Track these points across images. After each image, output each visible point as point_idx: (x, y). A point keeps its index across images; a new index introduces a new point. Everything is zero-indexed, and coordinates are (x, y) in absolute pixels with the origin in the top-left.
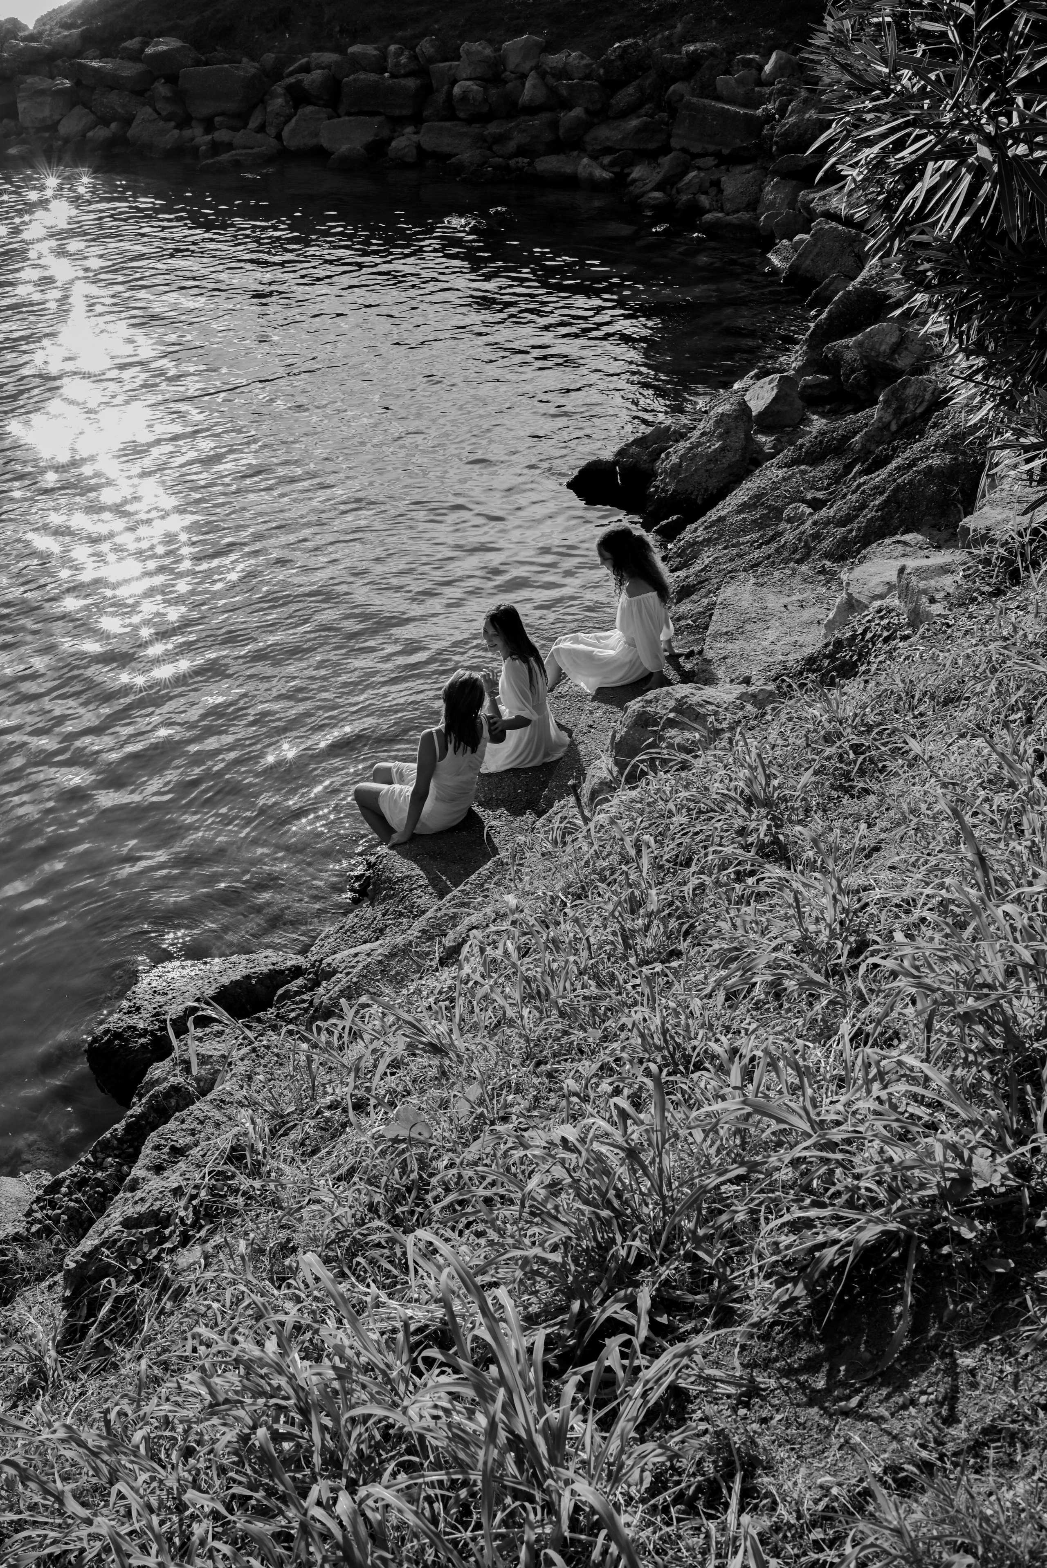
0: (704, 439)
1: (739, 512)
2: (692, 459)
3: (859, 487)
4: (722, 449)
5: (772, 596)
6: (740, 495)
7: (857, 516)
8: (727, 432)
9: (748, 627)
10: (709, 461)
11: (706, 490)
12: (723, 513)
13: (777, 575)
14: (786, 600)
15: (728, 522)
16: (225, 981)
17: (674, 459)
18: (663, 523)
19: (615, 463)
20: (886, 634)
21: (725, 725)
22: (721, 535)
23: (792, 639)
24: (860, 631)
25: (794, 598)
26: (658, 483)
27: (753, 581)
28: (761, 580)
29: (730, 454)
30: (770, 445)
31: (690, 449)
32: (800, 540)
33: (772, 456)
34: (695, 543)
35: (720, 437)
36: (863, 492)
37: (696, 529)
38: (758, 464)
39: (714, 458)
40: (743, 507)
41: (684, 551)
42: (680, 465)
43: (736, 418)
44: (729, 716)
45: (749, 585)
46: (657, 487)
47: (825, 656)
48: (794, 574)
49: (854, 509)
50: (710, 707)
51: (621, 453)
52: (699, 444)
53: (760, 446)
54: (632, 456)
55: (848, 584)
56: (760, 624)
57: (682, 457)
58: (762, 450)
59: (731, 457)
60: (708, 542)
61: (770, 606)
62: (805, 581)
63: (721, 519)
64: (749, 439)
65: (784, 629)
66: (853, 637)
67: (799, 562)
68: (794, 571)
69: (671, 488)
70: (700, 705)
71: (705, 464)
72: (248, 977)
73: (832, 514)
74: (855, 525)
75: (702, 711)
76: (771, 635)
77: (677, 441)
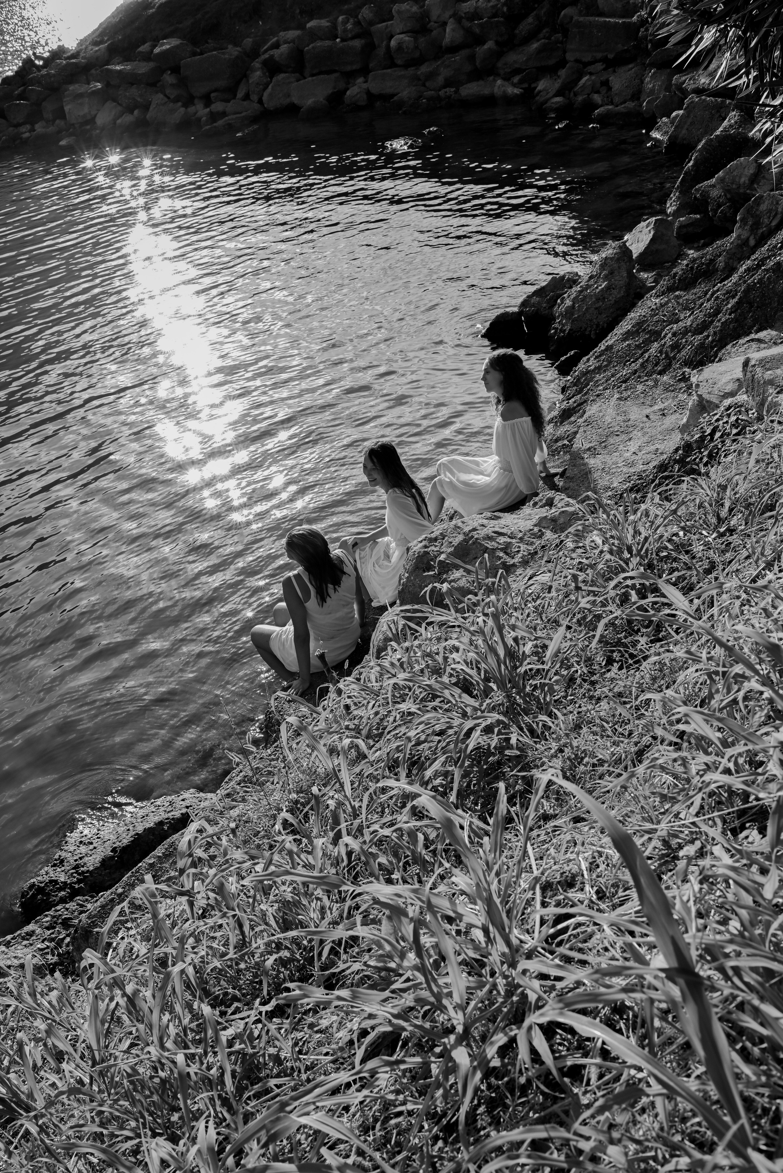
0: (592, 282)
1: (624, 340)
2: (583, 300)
3: (712, 295)
4: (608, 288)
5: (635, 408)
6: (625, 326)
7: (712, 321)
8: (611, 273)
9: (611, 440)
10: (598, 300)
11: (598, 325)
12: (610, 343)
13: (640, 387)
14: (648, 411)
15: (615, 350)
17: (568, 303)
18: (563, 359)
19: (520, 313)
20: (734, 431)
21: (517, 559)
22: (610, 362)
23: (653, 448)
24: (708, 431)
25: (656, 408)
26: (556, 325)
27: (617, 396)
28: (625, 394)
29: (615, 292)
30: (651, 280)
31: (581, 292)
32: (661, 352)
33: (653, 288)
34: (588, 372)
35: (606, 278)
36: (717, 297)
37: (588, 360)
38: (640, 296)
39: (601, 297)
40: (628, 335)
41: (578, 380)
42: (573, 306)
43: (618, 260)
44: (523, 547)
45: (613, 401)
46: (556, 329)
47: (676, 461)
48: (656, 385)
49: (710, 315)
50: (502, 540)
51: (524, 304)
52: (588, 287)
53: (643, 282)
54: (533, 305)
55: (698, 386)
56: (623, 437)
57: (574, 300)
58: (644, 285)
59: (616, 294)
60: (599, 369)
61: (632, 418)
62: (666, 390)
63: (609, 348)
64: (631, 275)
65: (646, 439)
66: (702, 438)
67: (661, 373)
68: (656, 381)
69: (568, 328)
70: (489, 538)
71: (594, 303)
73: (689, 324)
74: (711, 330)
75: (490, 545)
76: (633, 446)
77: (571, 287)
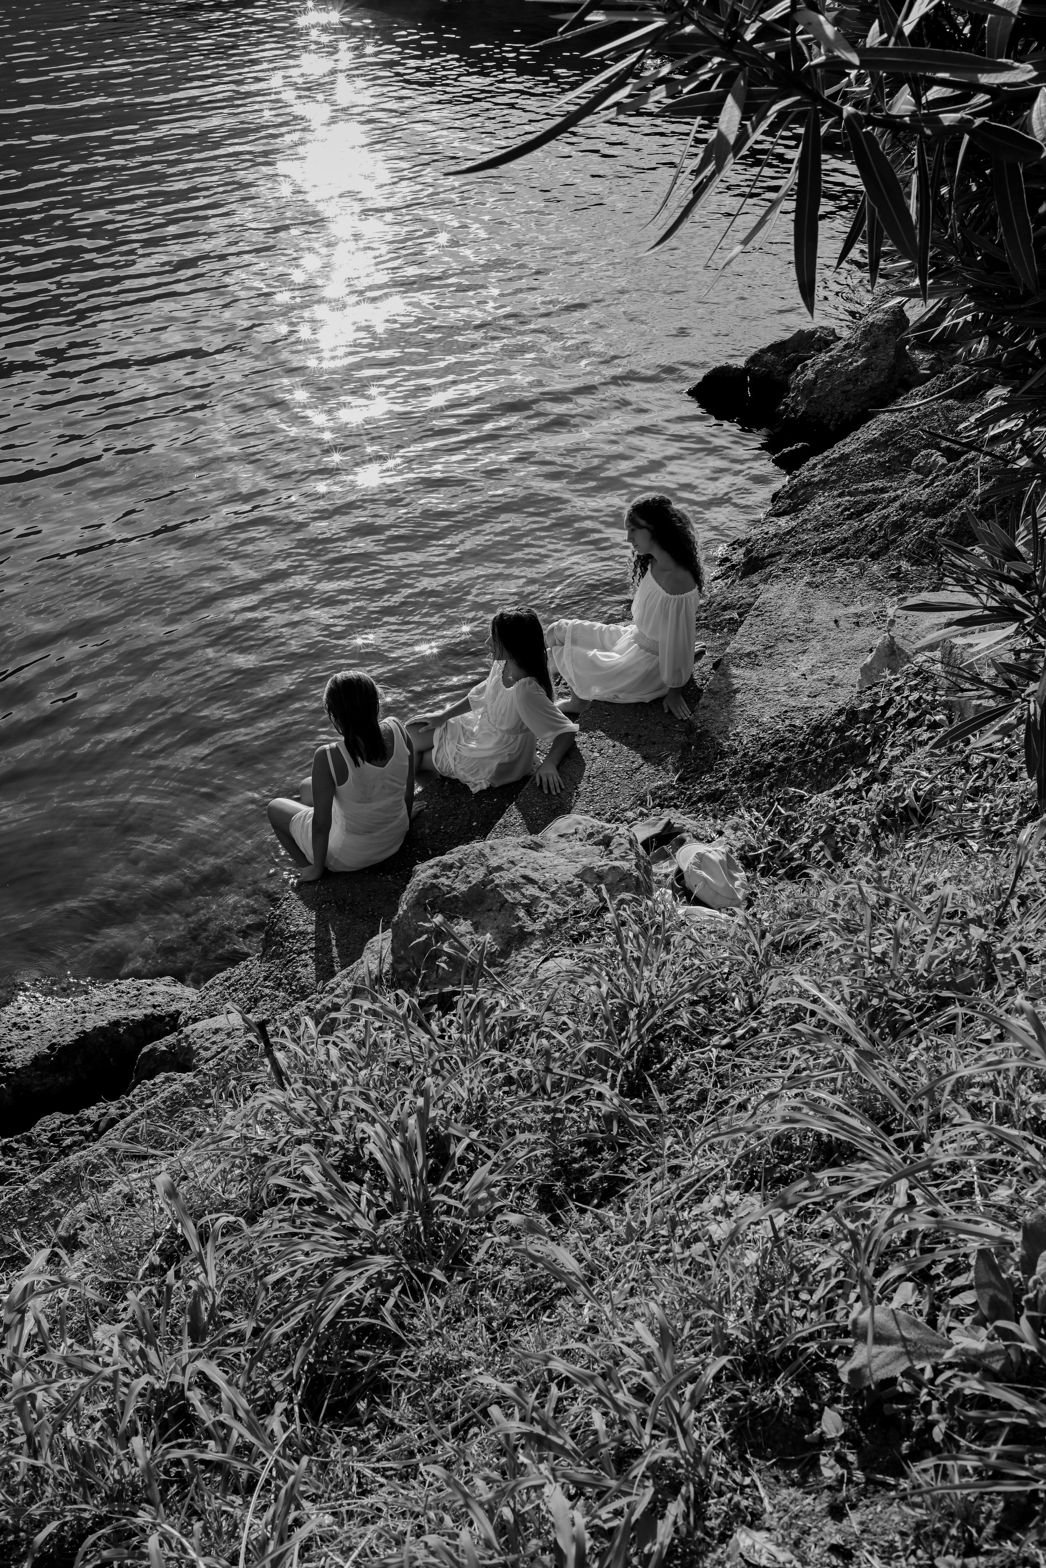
0: (846, 354)
1: (866, 451)
2: (829, 376)
3: (965, 464)
4: (865, 367)
5: (824, 604)
6: (871, 430)
7: (953, 505)
8: (875, 346)
9: (781, 647)
10: (848, 380)
11: (841, 415)
12: (847, 450)
13: (840, 572)
14: (840, 612)
15: (853, 460)
16: (89, 1026)
17: (810, 374)
18: (786, 450)
19: (745, 372)
20: (912, 715)
21: (539, 926)
22: (840, 478)
23: (829, 673)
24: (882, 703)
25: (852, 610)
26: (788, 400)
27: (807, 579)
28: (818, 579)
29: (873, 374)
30: (926, 365)
31: (829, 363)
32: (881, 526)
33: (927, 378)
34: (810, 483)
35: (866, 352)
36: (968, 472)
37: (815, 465)
38: (907, 386)
39: (854, 378)
40: (873, 445)
41: (795, 491)
42: (815, 381)
43: (888, 329)
44: (553, 906)
45: (801, 585)
46: (787, 405)
47: (835, 729)
48: (860, 575)
49: (952, 495)
50: (531, 890)
51: (754, 360)
52: (840, 359)
53: (915, 365)
54: (765, 365)
55: (892, 622)
56: (798, 645)
57: (818, 373)
58: (916, 370)
59: (874, 378)
60: (824, 484)
61: (817, 618)
62: (872, 586)
63: (844, 457)
64: (901, 355)
65: (824, 656)
66: (873, 710)
67: (874, 556)
68: (863, 568)
69: (802, 408)
70: (514, 886)
71: (843, 384)
72: (116, 1024)
73: (924, 498)
74: (948, 517)
75: (511, 896)
76: (805, 663)
77: (819, 351)
